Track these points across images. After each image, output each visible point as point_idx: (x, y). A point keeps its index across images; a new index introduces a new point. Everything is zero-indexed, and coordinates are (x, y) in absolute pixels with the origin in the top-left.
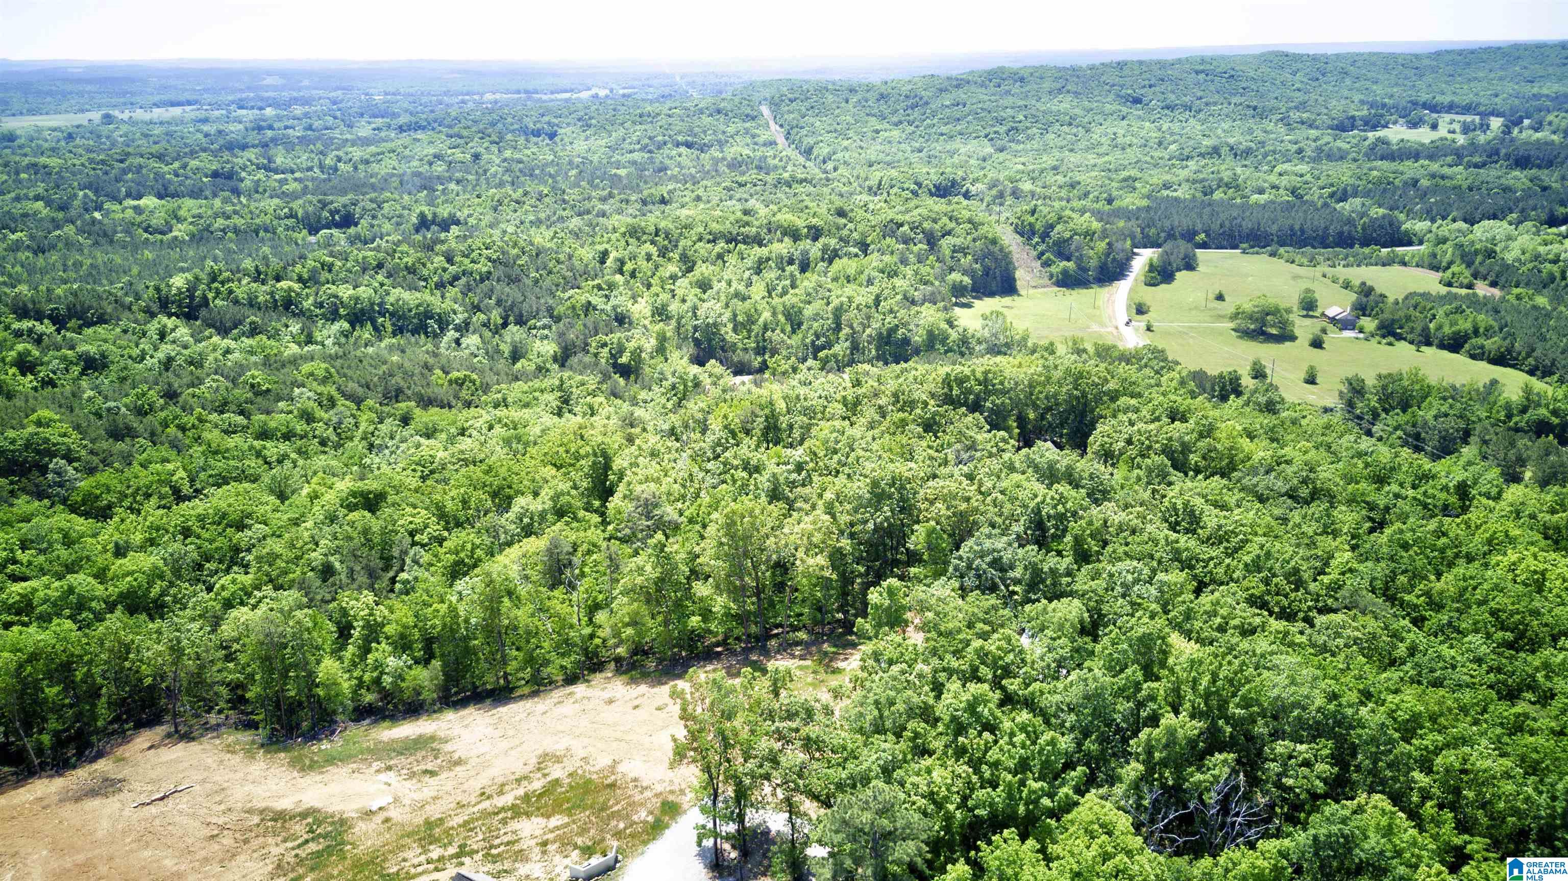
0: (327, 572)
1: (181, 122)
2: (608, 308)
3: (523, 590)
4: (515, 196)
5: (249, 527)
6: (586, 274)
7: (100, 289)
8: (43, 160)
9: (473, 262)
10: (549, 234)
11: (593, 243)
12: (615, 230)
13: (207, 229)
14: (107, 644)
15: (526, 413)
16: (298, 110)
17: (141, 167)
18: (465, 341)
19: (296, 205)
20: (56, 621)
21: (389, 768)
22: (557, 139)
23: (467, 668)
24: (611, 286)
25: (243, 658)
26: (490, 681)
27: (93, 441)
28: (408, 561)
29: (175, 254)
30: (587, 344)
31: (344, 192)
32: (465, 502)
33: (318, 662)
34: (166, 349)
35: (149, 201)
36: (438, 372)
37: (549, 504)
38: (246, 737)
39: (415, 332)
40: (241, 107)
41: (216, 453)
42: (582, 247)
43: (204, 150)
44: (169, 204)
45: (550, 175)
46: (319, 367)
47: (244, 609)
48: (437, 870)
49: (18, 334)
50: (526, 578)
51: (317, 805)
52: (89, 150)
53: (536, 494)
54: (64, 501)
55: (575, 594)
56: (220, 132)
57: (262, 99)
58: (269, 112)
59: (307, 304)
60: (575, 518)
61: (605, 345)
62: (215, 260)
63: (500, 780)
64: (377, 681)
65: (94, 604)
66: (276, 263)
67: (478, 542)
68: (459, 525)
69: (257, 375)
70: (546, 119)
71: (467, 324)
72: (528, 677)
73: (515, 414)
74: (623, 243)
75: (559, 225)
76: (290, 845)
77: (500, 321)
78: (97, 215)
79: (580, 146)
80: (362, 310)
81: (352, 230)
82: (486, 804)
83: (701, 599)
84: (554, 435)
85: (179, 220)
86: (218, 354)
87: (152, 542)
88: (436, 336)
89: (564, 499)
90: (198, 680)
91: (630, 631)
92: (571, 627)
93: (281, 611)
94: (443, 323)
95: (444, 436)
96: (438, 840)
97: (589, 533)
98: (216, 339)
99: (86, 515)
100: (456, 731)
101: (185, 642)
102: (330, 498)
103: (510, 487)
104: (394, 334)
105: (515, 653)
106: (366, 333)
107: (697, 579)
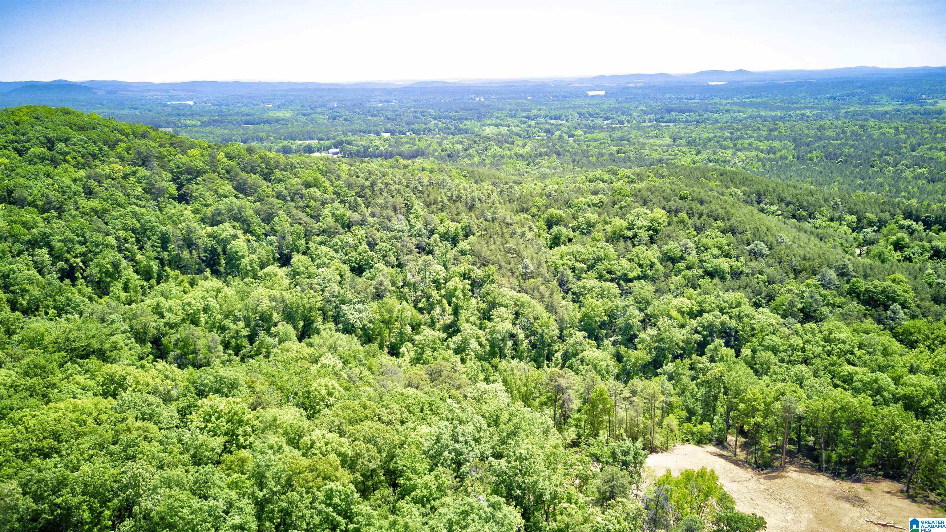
20: (862, 394)
49: (901, 227)
54: (892, 329)
65: (886, 394)
90: (932, 468)
101: (932, 441)
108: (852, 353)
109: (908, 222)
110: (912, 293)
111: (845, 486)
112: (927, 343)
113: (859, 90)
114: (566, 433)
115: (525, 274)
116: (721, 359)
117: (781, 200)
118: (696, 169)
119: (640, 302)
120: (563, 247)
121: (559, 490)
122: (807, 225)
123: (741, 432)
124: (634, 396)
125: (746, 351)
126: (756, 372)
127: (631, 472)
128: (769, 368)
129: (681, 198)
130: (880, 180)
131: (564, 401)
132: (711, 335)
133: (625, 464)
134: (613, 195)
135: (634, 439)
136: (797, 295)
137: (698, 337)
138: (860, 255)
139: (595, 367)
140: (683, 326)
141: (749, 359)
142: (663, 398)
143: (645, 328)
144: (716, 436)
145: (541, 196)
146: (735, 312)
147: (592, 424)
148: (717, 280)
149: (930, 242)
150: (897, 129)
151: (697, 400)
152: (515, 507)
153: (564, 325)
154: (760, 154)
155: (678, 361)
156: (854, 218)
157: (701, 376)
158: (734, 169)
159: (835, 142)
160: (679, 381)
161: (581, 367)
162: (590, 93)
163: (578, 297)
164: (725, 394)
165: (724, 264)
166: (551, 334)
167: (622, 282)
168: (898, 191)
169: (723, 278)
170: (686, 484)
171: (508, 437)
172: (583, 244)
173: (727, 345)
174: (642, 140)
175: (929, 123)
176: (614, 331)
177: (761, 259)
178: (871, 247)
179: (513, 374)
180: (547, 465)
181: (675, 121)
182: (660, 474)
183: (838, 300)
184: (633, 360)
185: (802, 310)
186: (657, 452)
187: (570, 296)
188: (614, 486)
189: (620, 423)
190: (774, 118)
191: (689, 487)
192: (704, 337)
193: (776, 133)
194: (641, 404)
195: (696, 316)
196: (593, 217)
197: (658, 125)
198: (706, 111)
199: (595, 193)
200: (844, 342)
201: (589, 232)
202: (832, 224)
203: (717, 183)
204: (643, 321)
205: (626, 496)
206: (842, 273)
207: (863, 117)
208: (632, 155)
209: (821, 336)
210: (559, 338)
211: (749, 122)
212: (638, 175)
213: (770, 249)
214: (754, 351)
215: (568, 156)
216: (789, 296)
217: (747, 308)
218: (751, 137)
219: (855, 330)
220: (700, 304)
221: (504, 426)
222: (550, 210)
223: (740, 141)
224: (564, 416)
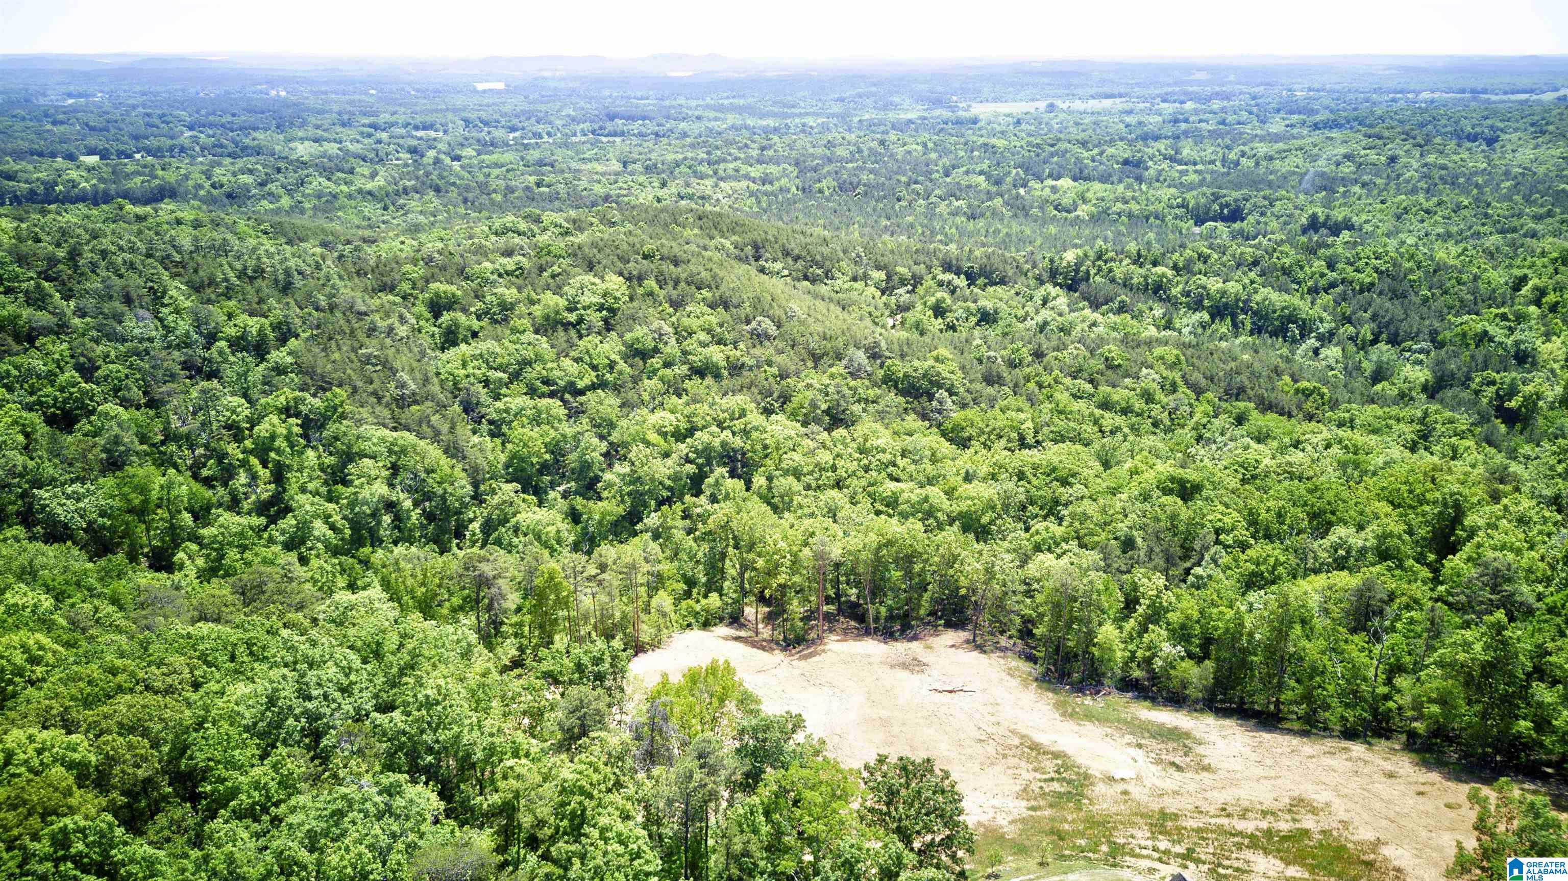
0: (1128, 544)
1: (1107, 112)
2: (1509, 342)
3: (1320, 623)
4: (1426, 205)
5: (1071, 485)
6: (1492, 300)
7: (1007, 255)
8: (994, 141)
9: (1357, 270)
10: (1455, 250)
11: (1511, 266)
12: (1543, 254)
13: (1106, 212)
14: (941, 550)
15: (1373, 440)
16: (1216, 105)
17: (1066, 151)
18: (1324, 352)
19: (1188, 196)
20: (911, 520)
21: (1140, 746)
22: (1497, 145)
23: (1240, 681)
24: (1520, 318)
25: (1040, 598)
26: (1259, 702)
27: (971, 382)
28: (1207, 557)
29: (1073, 231)
30: (1469, 379)
31: (1238, 187)
32: (1280, 516)
33: (1100, 625)
34: (1046, 314)
35: (1065, 183)
36: (1287, 378)
37: (1372, 542)
38: (1026, 667)
39: (1274, 334)
40: (1164, 101)
41: (1061, 412)
42: (1494, 268)
43: (1121, 139)
44: (1080, 186)
45: (1477, 186)
46: (1171, 352)
47: (1050, 556)
48: (1160, 860)
49: (941, 284)
50: (1326, 612)
51: (1070, 752)
52: (1029, 135)
53: (1360, 528)
54: (939, 426)
55: (1379, 647)
56: (1140, 123)
57: (1186, 93)
58: (1189, 105)
59: (1175, 291)
60: (1400, 566)
61: (1493, 383)
62: (1105, 240)
63: (1246, 804)
64: (1148, 661)
65: (939, 514)
66: (1157, 249)
67: (1282, 559)
68: (1268, 537)
69: (1114, 350)
70: (1489, 122)
71: (1331, 334)
72: (1301, 713)
73: (1359, 438)
74: (1551, 269)
75: (1472, 242)
76: (1038, 776)
77: (1370, 337)
78: (1022, 191)
79: (1526, 154)
80: (1226, 306)
81: (1237, 225)
82: (1225, 821)
83: (1540, 705)
84: (1400, 470)
85: (1085, 201)
86: (1085, 326)
87: (994, 477)
88: (1294, 341)
89: (1390, 542)
90: (1000, 604)
91: (1435, 709)
92: (1365, 679)
93: (1080, 567)
94: (1306, 329)
95: (1275, 444)
96: (1167, 833)
97: (1414, 586)
98: (1087, 312)
99: (951, 441)
100: (1213, 736)
101: (997, 568)
102: (1149, 476)
103: (1333, 513)
104: (1252, 333)
105: (1293, 683)
106: (1224, 328)
107: (1541, 679)
108: (895, 465)
109: (948, 277)
110: (960, 374)
111: (901, 648)
112: (982, 439)
113: (874, 89)
114: (499, 650)
115: (403, 397)
116: (727, 497)
117: (787, 253)
118: (662, 210)
119: (599, 426)
120: (463, 346)
121: (497, 740)
122: (823, 289)
123: (762, 599)
124: (603, 572)
125: (759, 481)
126: (775, 509)
127: (609, 689)
128: (792, 500)
129: (645, 257)
130: (910, 219)
131: (492, 600)
132: (709, 463)
133: (600, 677)
134: (538, 255)
135: (609, 637)
136: (820, 390)
137: (690, 468)
138: (893, 327)
139: (538, 537)
140: (666, 455)
141: (764, 491)
142: (646, 567)
143: (610, 466)
144: (729, 610)
145: (415, 262)
146: (739, 424)
147: (541, 627)
148: (709, 380)
149: (975, 301)
150: (925, 145)
151: (698, 562)
152: (426, 783)
153: (480, 477)
154: (752, 185)
155: (665, 508)
156: (882, 275)
157: (700, 526)
158: (717, 209)
159: (850, 165)
160: (669, 538)
161: (515, 541)
162: (480, 87)
163: (499, 427)
164: (736, 547)
165: (717, 355)
166: (460, 492)
167: (567, 396)
168: (933, 233)
169: (717, 376)
170: (691, 690)
171: (402, 672)
172: (498, 339)
173: (733, 474)
174: (574, 165)
175: (962, 136)
176: (563, 476)
177: (767, 343)
178: (906, 315)
179: (399, 570)
180: (474, 705)
181: (622, 134)
182: (652, 682)
183: (872, 393)
184: (597, 517)
185: (827, 412)
186: (646, 652)
187: (485, 427)
188: (584, 716)
189: (586, 618)
190: (766, 131)
191: (696, 693)
192: (700, 467)
193: (771, 153)
194: (616, 583)
195: (685, 437)
196: (510, 294)
197: (598, 141)
198: (668, 117)
199: (508, 253)
200: (884, 451)
201: (506, 320)
202: (856, 285)
203: (696, 231)
204: (606, 455)
205: (605, 728)
206: (874, 354)
207: (882, 128)
208: (561, 188)
209: (854, 445)
210: (473, 498)
211: (731, 135)
212: (574, 221)
213: (779, 327)
214: (770, 479)
215: (454, 193)
216: (810, 394)
217: (755, 418)
218: (736, 159)
219: (895, 433)
220: (689, 418)
221: (391, 658)
222: (434, 286)
223: (722, 166)
224: (494, 622)
